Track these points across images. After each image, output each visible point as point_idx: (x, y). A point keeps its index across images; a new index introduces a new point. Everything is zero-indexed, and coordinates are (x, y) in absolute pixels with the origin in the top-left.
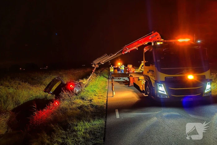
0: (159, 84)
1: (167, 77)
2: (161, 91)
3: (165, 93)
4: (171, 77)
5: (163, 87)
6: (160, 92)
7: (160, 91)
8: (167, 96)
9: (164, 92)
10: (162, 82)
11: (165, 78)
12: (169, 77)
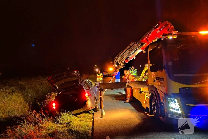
0: (171, 99)
1: (183, 88)
2: (174, 109)
3: (180, 112)
4: (188, 87)
5: (177, 103)
6: (171, 110)
7: (172, 108)
8: (183, 115)
9: (177, 110)
10: (175, 96)
11: (180, 89)
12: (186, 88)
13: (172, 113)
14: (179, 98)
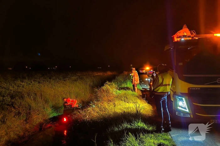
0: (179, 98)
1: (191, 88)
2: (182, 107)
3: (187, 111)
4: (197, 88)
5: (185, 102)
6: (179, 108)
7: (180, 106)
8: (190, 114)
9: (185, 108)
10: (183, 95)
11: (189, 88)
12: (194, 88)
13: (180, 111)
14: (187, 97)
